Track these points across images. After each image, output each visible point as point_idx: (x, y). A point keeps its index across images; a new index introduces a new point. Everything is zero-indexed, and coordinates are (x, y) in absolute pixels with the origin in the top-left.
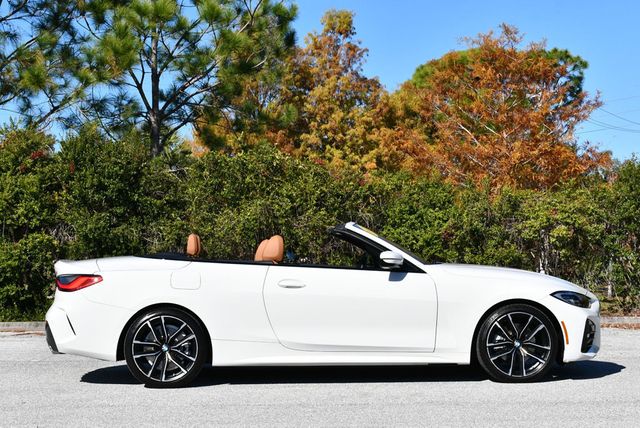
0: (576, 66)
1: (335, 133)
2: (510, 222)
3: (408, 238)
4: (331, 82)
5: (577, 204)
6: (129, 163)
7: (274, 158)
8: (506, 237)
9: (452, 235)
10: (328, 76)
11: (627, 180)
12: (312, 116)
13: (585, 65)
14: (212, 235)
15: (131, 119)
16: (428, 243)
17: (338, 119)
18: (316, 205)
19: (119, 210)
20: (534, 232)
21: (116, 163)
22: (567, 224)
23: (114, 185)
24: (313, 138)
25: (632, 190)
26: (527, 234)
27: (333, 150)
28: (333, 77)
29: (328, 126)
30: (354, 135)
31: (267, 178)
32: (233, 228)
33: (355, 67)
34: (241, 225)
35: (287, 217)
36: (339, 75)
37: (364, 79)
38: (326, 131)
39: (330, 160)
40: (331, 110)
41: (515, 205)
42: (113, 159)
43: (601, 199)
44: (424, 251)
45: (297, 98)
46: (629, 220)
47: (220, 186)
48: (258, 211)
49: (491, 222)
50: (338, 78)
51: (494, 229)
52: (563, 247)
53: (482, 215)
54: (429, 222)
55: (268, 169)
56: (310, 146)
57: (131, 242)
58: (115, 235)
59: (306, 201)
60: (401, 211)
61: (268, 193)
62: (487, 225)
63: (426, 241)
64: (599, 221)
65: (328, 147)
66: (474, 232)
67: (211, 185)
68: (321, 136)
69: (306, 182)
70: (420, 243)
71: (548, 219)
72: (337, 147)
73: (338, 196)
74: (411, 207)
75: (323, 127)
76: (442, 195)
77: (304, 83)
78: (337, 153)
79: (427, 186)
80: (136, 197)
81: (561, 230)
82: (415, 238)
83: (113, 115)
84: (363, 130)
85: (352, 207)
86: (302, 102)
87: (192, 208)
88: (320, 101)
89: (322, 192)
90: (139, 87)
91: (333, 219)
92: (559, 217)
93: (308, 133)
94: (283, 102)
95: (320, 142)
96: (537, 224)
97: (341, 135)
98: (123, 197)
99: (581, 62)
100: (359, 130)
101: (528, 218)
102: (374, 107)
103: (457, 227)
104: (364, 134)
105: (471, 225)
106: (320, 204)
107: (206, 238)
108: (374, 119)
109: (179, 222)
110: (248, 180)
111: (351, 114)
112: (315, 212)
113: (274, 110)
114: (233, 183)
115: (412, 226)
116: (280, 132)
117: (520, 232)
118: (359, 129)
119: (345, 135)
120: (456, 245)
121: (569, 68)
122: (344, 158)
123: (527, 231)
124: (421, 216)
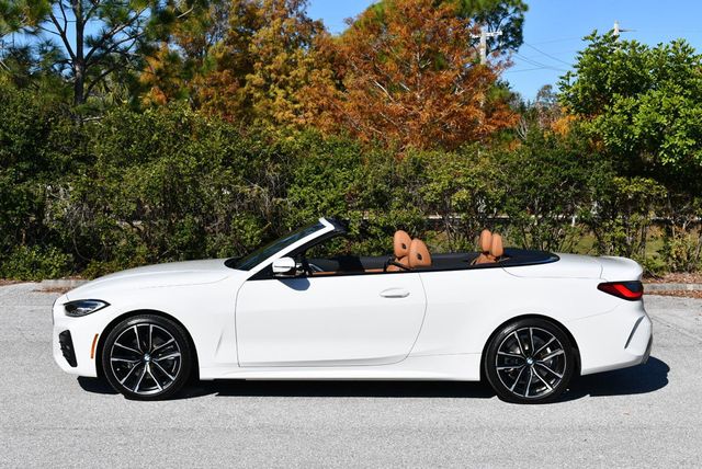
0: (517, 9)
1: (279, 73)
2: (414, 184)
3: (312, 197)
4: (276, 23)
5: (479, 168)
6: (37, 118)
7: (182, 115)
8: (408, 198)
9: (356, 196)
10: (273, 18)
11: (530, 145)
12: (257, 57)
13: (525, 8)
14: (118, 192)
15: (56, 67)
16: (332, 204)
17: (282, 61)
18: (222, 164)
19: (24, 166)
20: (436, 196)
21: (22, 118)
22: (468, 188)
23: (18, 141)
24: (257, 78)
25: (534, 154)
26: (429, 197)
27: (277, 90)
28: (278, 20)
29: (272, 67)
30: (296, 76)
31: (175, 135)
32: (138, 186)
33: (300, 9)
34: (146, 182)
35: (192, 175)
36: (285, 17)
37: (309, 21)
38: (270, 71)
39: (274, 99)
40: (276, 52)
41: (419, 167)
42: (19, 114)
43: (503, 163)
44: (328, 211)
45: (242, 38)
46: (530, 184)
47: (129, 142)
48: (163, 169)
49: (396, 184)
50: (283, 21)
51: (398, 191)
52: (463, 211)
53: (387, 177)
54: (334, 183)
55: (176, 126)
56: (255, 86)
57: (36, 197)
58: (20, 192)
59: (212, 159)
60: (307, 171)
61: (176, 150)
62: (391, 187)
63: (329, 202)
64: (500, 185)
65: (272, 86)
66: (377, 194)
67: (120, 141)
68: (264, 76)
69: (213, 140)
70: (324, 204)
71: (450, 183)
72: (281, 87)
73: (245, 154)
74: (318, 168)
75: (267, 68)
76: (350, 155)
77: (250, 24)
78: (281, 93)
79: (335, 145)
80: (42, 152)
81: (463, 194)
82: (319, 198)
83: (38, 62)
84: (305, 71)
85: (258, 166)
86: (248, 42)
87: (98, 165)
88: (264, 42)
89: (229, 150)
90: (63, 35)
91: (240, 178)
92: (460, 180)
93: (253, 73)
94: (228, 43)
95: (264, 82)
96: (439, 188)
97: (283, 76)
98: (28, 152)
99: (522, 6)
100: (301, 71)
101: (430, 182)
102: (317, 49)
103: (361, 188)
104: (306, 76)
105: (375, 186)
106: (227, 162)
107: (112, 196)
108: (316, 60)
109: (84, 178)
110: (155, 137)
111: (294, 55)
112: (221, 171)
113: (220, 50)
114: (141, 140)
115: (318, 187)
116: (225, 71)
117: (423, 194)
118: (300, 69)
119: (288, 75)
120: (359, 206)
121: (511, 10)
122: (287, 96)
123: (428, 194)
124: (327, 176)
